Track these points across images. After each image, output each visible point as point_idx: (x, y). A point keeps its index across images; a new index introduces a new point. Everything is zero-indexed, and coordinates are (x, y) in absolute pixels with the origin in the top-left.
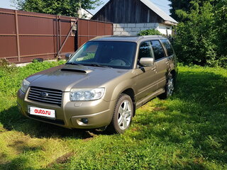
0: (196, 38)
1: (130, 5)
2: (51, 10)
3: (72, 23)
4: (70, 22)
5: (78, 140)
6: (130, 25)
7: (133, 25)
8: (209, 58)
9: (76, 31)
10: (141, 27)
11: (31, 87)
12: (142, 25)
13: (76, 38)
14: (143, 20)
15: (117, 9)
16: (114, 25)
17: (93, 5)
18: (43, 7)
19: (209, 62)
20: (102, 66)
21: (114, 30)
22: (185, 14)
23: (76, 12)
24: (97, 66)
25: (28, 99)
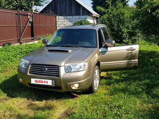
0: (116, 25)
1: (68, 3)
2: (12, 7)
3: (29, 16)
4: (27, 15)
5: (70, 99)
6: (68, 17)
7: (71, 17)
8: (124, 38)
9: (32, 22)
10: (76, 18)
11: (32, 64)
12: (77, 17)
13: (32, 27)
14: (78, 14)
15: (58, 6)
16: (57, 17)
17: (42, 3)
18: (6, 5)
19: (124, 41)
20: (76, 47)
21: (57, 21)
22: (103, 9)
23: (31, 8)
24: (72, 47)
25: (30, 73)
